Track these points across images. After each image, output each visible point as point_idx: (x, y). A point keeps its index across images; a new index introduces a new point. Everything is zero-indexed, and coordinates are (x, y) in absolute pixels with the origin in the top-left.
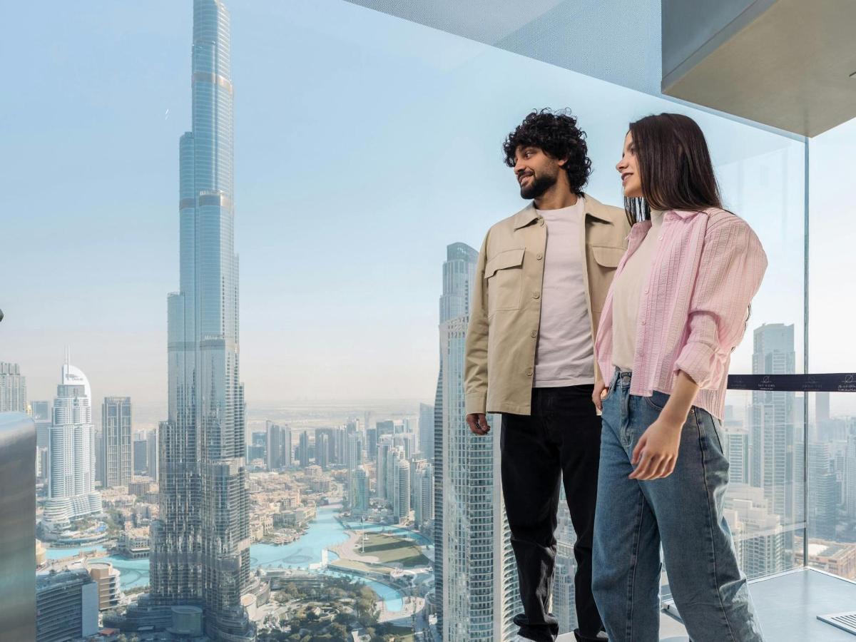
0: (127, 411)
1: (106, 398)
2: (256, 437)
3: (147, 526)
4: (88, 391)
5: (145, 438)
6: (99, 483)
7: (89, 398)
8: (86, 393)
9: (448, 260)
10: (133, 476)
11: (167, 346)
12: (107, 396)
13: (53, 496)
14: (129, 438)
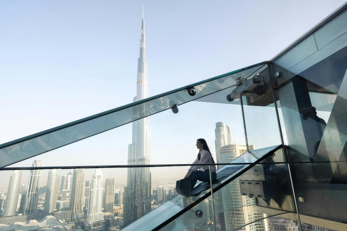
0: (113, 183)
1: (107, 179)
2: (154, 191)
3: (118, 225)
4: (102, 177)
5: (118, 193)
6: (103, 209)
7: (102, 179)
8: (101, 178)
9: (216, 128)
10: (114, 207)
11: (127, 161)
12: (108, 178)
13: (89, 214)
14: (113, 192)
